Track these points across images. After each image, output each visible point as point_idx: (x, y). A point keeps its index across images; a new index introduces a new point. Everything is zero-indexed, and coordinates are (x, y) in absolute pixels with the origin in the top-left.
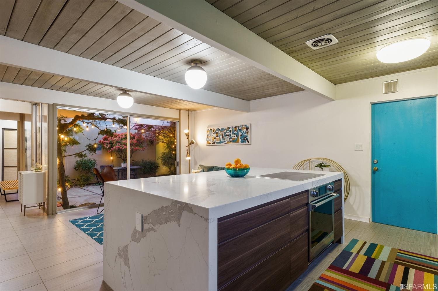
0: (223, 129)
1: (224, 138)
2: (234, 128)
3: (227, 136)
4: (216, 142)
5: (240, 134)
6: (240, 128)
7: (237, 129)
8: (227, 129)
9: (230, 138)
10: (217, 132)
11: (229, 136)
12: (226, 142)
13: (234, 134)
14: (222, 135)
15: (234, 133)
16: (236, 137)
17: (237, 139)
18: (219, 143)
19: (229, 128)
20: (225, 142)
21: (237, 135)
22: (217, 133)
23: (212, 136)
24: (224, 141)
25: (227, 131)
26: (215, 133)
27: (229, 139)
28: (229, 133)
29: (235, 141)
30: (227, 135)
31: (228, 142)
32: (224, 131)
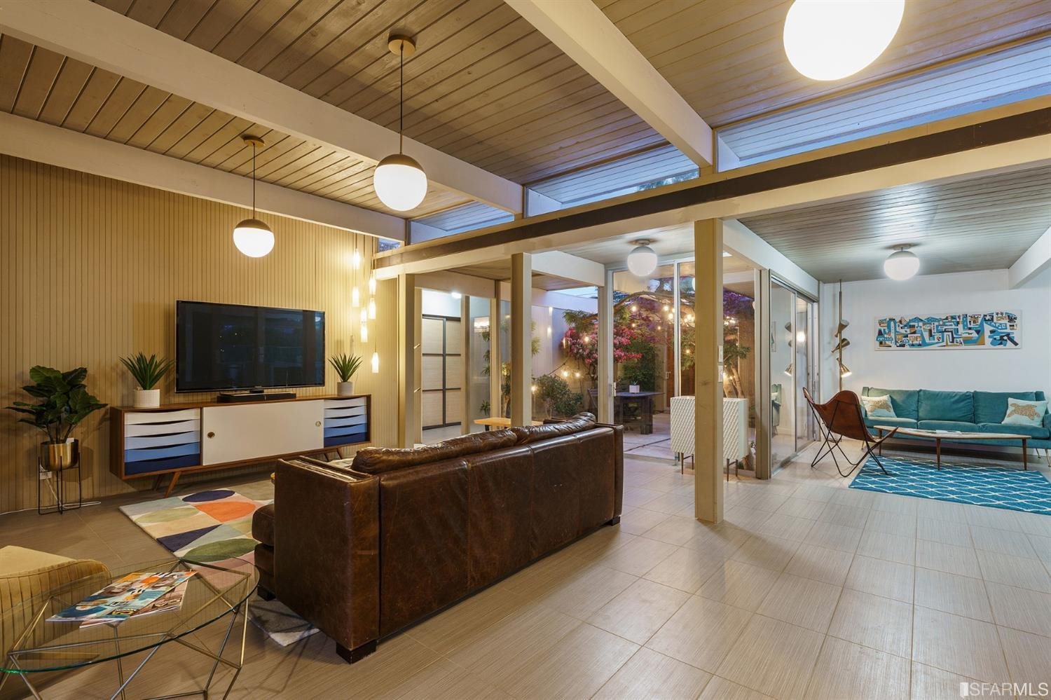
0: (931, 320)
1: (937, 335)
2: (969, 319)
3: (945, 334)
4: (911, 342)
5: (987, 328)
6: (988, 318)
7: (980, 320)
8: (947, 318)
9: (955, 336)
10: (912, 324)
11: (952, 332)
12: (944, 344)
13: (970, 329)
14: (930, 331)
15: (969, 326)
16: (975, 335)
17: (979, 338)
18: (920, 345)
19: (953, 318)
20: (937, 343)
21: (978, 332)
22: (914, 326)
23: (896, 331)
24: (936, 341)
25: (947, 324)
26: (905, 326)
27: (953, 338)
28: (954, 327)
29: (967, 341)
30: (945, 331)
31: (949, 344)
32: (936, 324)
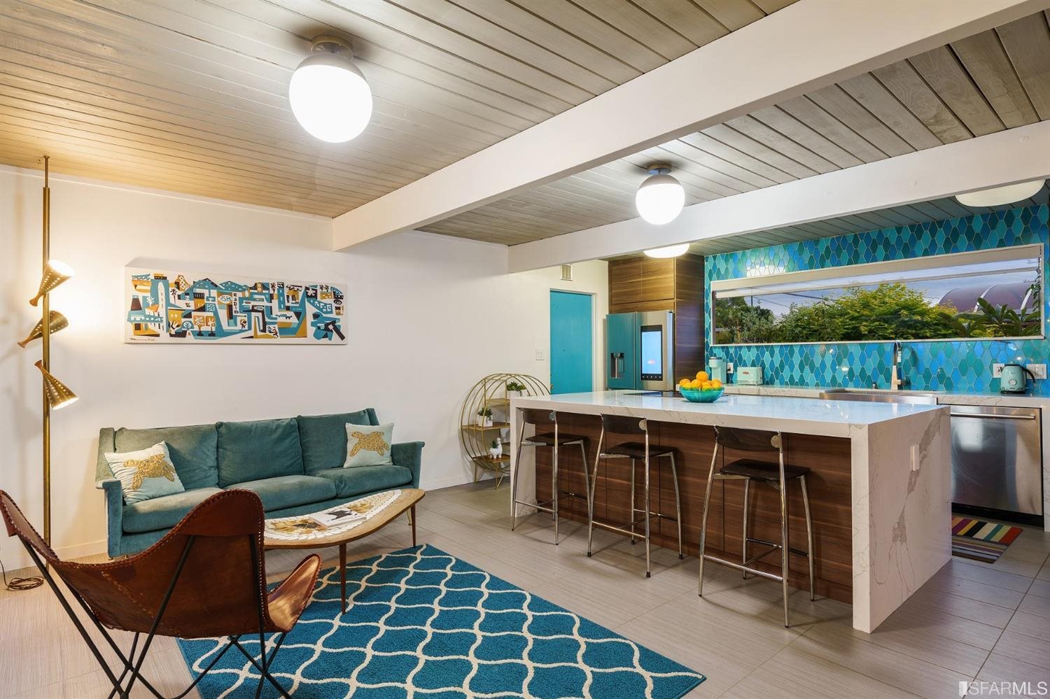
0: (231, 287)
1: (241, 317)
2: (286, 290)
3: (253, 314)
4: (196, 328)
5: (310, 310)
6: (310, 292)
7: (301, 294)
8: (255, 287)
9: (267, 320)
10: (198, 291)
11: (263, 312)
12: (251, 333)
13: (288, 308)
14: (230, 307)
15: (287, 304)
16: (294, 320)
17: (299, 325)
18: (212, 334)
19: (265, 287)
20: (241, 331)
21: (298, 315)
22: (201, 296)
23: (168, 303)
24: (239, 327)
25: (256, 296)
26: (187, 294)
27: (265, 324)
28: (266, 303)
29: (285, 331)
30: (253, 310)
31: (259, 333)
32: (239, 295)
